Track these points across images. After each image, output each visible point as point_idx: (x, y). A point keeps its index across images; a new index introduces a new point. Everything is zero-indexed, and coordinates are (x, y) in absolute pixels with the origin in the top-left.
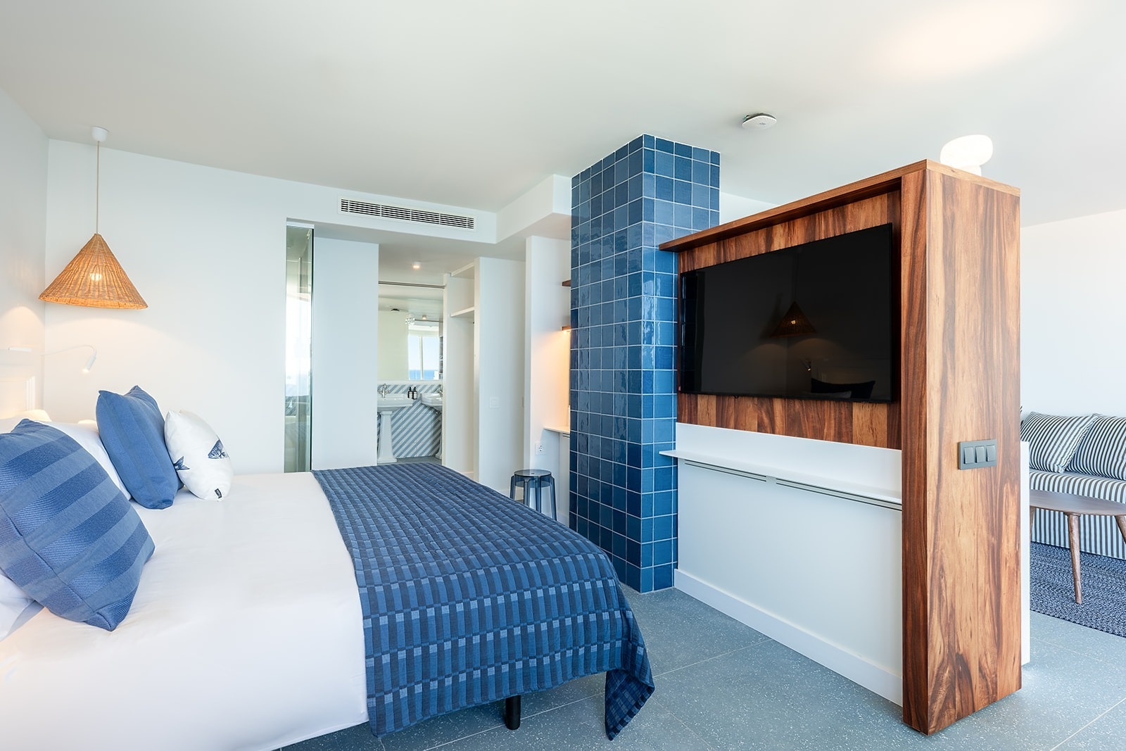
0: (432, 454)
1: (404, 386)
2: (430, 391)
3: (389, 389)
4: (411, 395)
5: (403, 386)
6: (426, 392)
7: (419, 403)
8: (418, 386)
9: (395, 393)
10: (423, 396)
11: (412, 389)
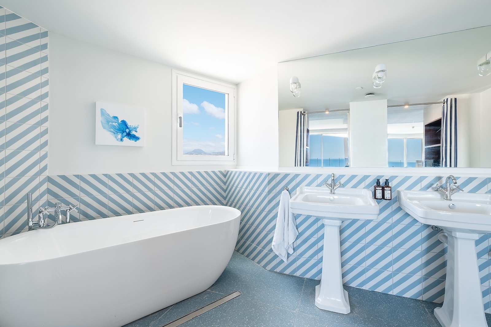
0: (425, 297)
1: (368, 176)
2: (418, 187)
3: (343, 181)
4: (379, 194)
5: (366, 177)
6: (410, 188)
7: (395, 206)
8: (394, 177)
9: (353, 187)
10: (402, 194)
11: (382, 182)
